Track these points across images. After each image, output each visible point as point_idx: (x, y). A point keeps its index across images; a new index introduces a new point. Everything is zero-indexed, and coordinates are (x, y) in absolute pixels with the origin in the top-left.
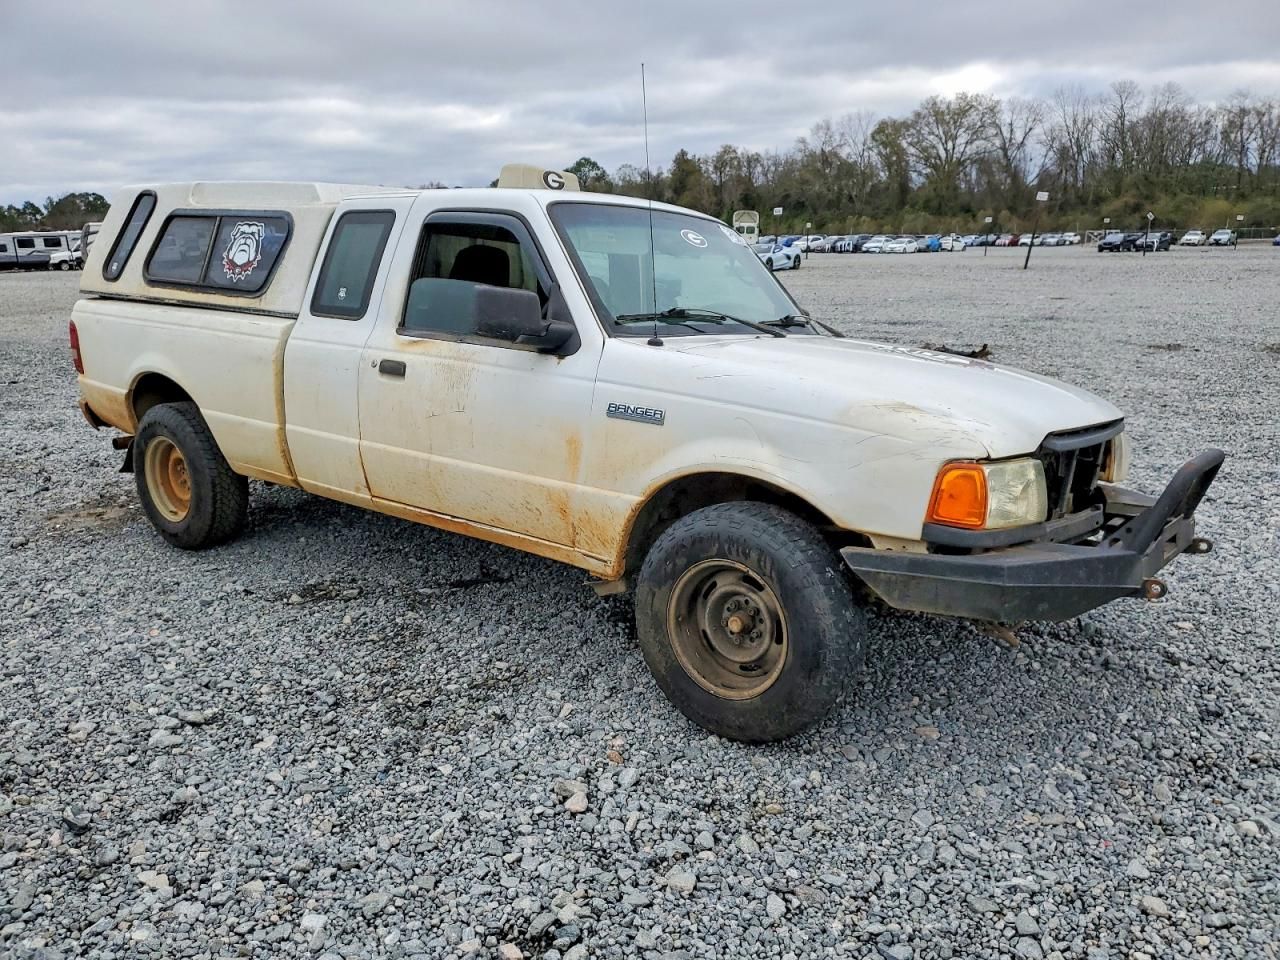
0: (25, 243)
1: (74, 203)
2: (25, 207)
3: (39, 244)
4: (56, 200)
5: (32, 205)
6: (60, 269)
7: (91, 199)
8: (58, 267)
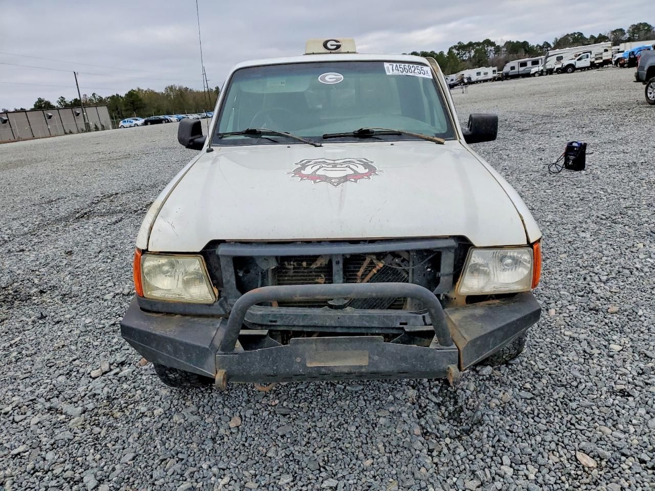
0: (523, 64)
1: (567, 39)
2: (544, 45)
3: (529, 64)
4: (559, 39)
5: (547, 43)
6: (534, 76)
7: (576, 35)
8: (534, 75)
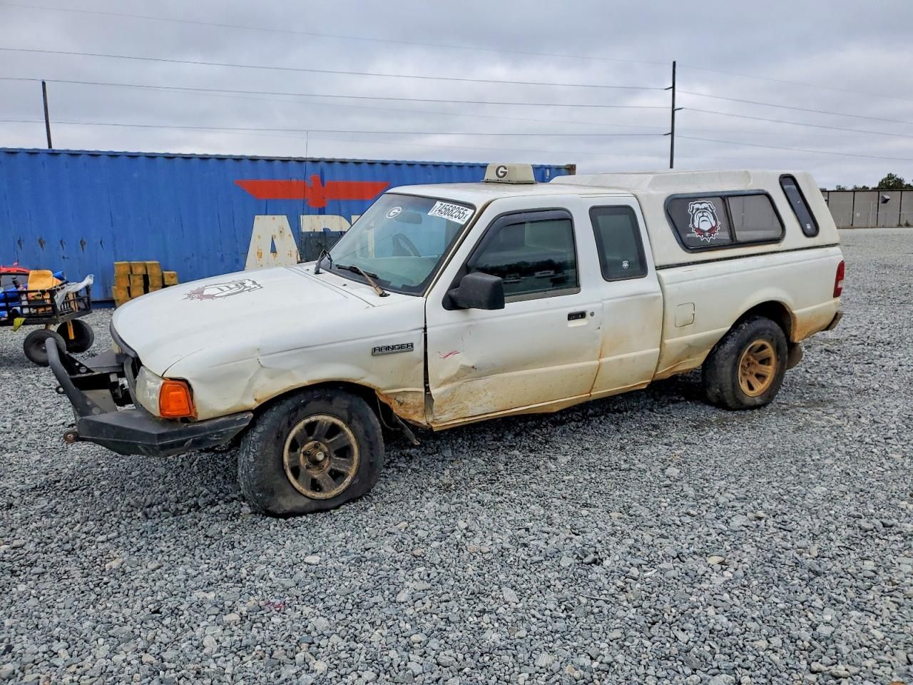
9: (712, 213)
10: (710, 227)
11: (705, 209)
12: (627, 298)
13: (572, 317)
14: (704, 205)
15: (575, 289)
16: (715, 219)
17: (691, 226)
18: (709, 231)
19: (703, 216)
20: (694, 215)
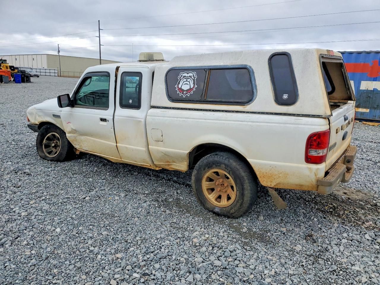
9: (194, 80)
10: (189, 88)
11: (190, 77)
12: (127, 118)
13: (102, 120)
14: (191, 74)
15: (107, 108)
16: (194, 83)
17: (176, 86)
18: (187, 91)
19: (187, 81)
20: (180, 80)
